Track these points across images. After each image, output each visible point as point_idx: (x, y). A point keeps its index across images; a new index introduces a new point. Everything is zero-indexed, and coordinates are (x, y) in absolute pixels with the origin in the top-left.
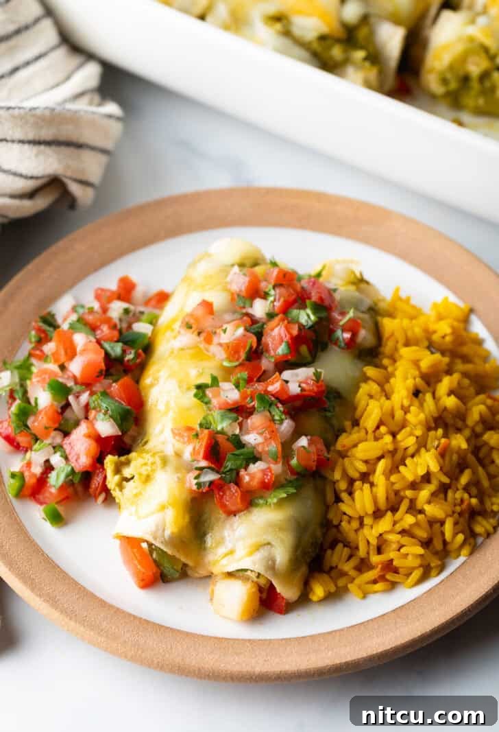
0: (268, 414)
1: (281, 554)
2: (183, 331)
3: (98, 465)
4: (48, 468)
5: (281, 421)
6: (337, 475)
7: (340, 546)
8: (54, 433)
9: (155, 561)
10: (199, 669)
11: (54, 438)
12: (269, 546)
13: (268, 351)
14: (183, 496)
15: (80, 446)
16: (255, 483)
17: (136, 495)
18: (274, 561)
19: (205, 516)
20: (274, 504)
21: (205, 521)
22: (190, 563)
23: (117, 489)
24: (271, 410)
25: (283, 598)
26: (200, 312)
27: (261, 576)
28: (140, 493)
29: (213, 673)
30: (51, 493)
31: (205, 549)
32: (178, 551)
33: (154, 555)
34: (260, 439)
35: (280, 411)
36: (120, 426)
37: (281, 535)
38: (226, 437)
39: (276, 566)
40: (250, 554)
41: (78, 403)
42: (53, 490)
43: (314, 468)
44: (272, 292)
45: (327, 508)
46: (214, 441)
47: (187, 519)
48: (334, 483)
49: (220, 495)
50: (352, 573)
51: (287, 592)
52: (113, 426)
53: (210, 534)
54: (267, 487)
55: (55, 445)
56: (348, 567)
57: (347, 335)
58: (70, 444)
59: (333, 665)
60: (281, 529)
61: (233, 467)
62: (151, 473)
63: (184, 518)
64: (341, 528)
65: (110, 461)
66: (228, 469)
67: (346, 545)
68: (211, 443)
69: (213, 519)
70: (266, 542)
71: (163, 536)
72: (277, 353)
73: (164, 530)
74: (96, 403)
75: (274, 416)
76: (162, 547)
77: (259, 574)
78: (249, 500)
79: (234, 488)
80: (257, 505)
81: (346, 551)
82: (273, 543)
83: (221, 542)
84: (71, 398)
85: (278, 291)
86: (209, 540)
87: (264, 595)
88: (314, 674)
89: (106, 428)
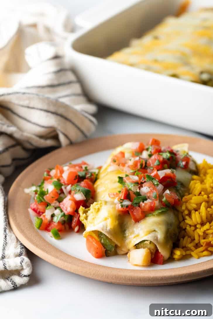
0: (151, 182)
1: (160, 235)
2: (112, 164)
3: (76, 213)
4: (53, 216)
5: (158, 185)
6: (184, 208)
7: (186, 238)
8: (55, 201)
9: (103, 244)
10: (125, 277)
11: (55, 203)
12: (155, 232)
13: (150, 165)
14: (115, 213)
15: (67, 205)
16: (147, 207)
17: (94, 219)
18: (157, 238)
19: (125, 223)
20: (156, 214)
21: (125, 225)
22: (119, 245)
23: (85, 220)
24: (153, 181)
25: (162, 256)
26: (120, 156)
27: (151, 243)
28: (95, 217)
29: (132, 279)
30: (54, 225)
31: (125, 237)
32: (114, 237)
33: (102, 241)
34: (149, 190)
35: (157, 181)
36: (86, 196)
37: (160, 226)
38: (133, 192)
39: (158, 240)
40: (146, 235)
41: (66, 190)
42: (56, 224)
43: (173, 203)
44: (151, 147)
45: (180, 222)
46: (128, 193)
47: (117, 222)
48: (182, 213)
49: (132, 211)
50: (193, 248)
51: (164, 253)
52: (82, 196)
53: (128, 230)
54: (152, 209)
55: (56, 207)
56: (191, 246)
57: (184, 163)
58: (63, 204)
59: (186, 274)
60: (159, 224)
61: (137, 202)
62: (100, 208)
63: (116, 222)
64: (186, 230)
65: (81, 209)
66: (135, 203)
67: (190, 237)
68: (126, 193)
69: (129, 224)
70: (153, 230)
71: (106, 229)
72: (154, 165)
73: (107, 227)
74: (74, 188)
75: (154, 183)
76: (106, 234)
77: (151, 241)
78: (145, 215)
79: (138, 208)
80: (148, 216)
81: (189, 240)
82: (157, 230)
83: (133, 232)
84: (63, 187)
85: (153, 146)
86: (127, 233)
87: (153, 256)
88: (178, 278)
89: (79, 197)
